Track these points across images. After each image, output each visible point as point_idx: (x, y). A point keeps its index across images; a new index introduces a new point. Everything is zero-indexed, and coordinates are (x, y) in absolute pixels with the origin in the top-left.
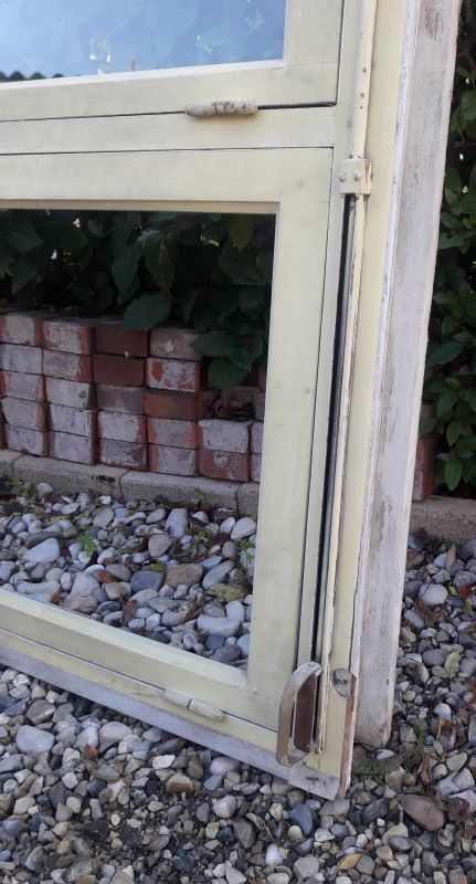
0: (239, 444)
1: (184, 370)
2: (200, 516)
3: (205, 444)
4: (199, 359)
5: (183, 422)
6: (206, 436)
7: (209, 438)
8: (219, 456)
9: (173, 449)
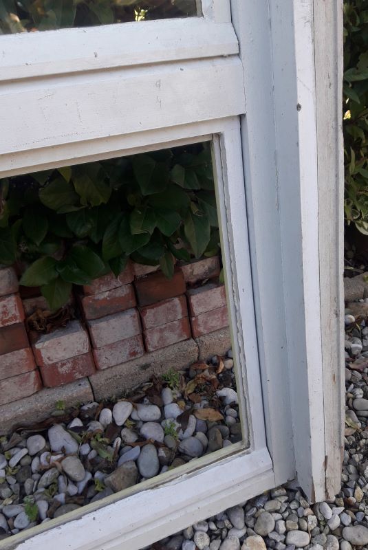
0: (80, 347)
1: (4, 306)
2: (77, 423)
3: (46, 361)
4: (17, 290)
5: (16, 352)
6: (44, 354)
7: (49, 355)
8: (63, 365)
9: (10, 380)
